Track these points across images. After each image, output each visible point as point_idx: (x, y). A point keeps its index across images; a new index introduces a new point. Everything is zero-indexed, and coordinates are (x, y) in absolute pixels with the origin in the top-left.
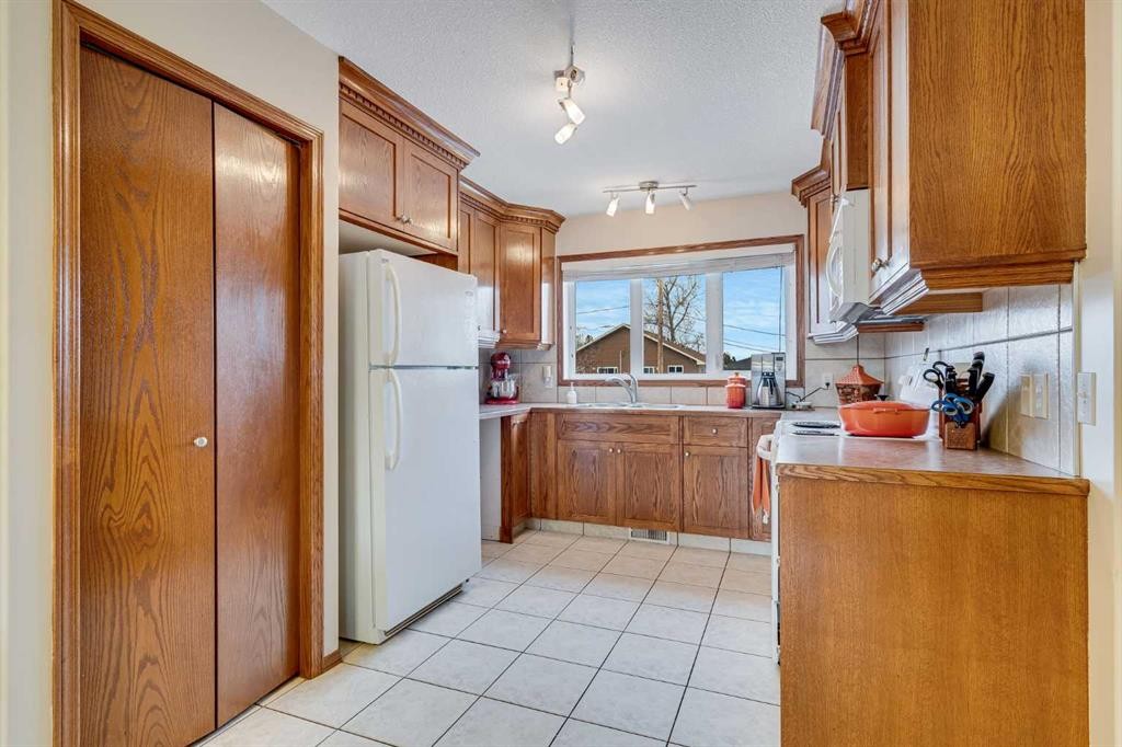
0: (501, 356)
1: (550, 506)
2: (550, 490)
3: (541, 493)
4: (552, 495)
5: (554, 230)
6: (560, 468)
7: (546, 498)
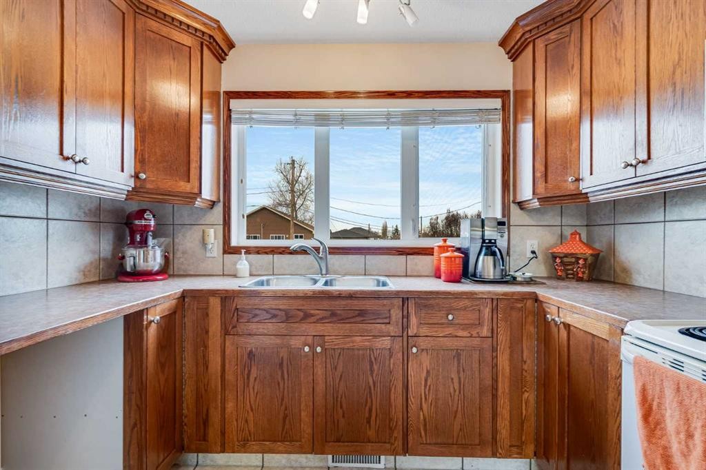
0: (140, 214)
1: (213, 433)
2: (212, 411)
3: (198, 414)
4: (215, 418)
5: (221, 57)
6: (230, 377)
7: (206, 422)
